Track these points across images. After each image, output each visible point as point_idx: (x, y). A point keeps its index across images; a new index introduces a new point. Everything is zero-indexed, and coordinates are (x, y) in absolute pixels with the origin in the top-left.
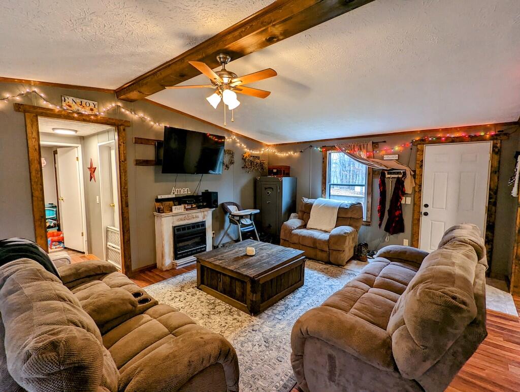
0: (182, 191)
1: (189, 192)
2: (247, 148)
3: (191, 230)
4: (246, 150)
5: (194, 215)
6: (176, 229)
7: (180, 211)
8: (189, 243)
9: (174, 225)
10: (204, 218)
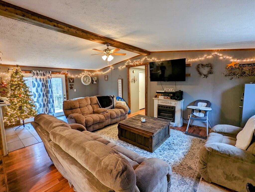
0: (169, 90)
1: (173, 91)
2: (233, 59)
3: (167, 109)
4: (232, 60)
5: (169, 102)
6: (159, 106)
7: (162, 98)
8: (166, 115)
9: (159, 104)
10: (175, 105)
